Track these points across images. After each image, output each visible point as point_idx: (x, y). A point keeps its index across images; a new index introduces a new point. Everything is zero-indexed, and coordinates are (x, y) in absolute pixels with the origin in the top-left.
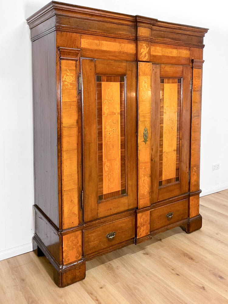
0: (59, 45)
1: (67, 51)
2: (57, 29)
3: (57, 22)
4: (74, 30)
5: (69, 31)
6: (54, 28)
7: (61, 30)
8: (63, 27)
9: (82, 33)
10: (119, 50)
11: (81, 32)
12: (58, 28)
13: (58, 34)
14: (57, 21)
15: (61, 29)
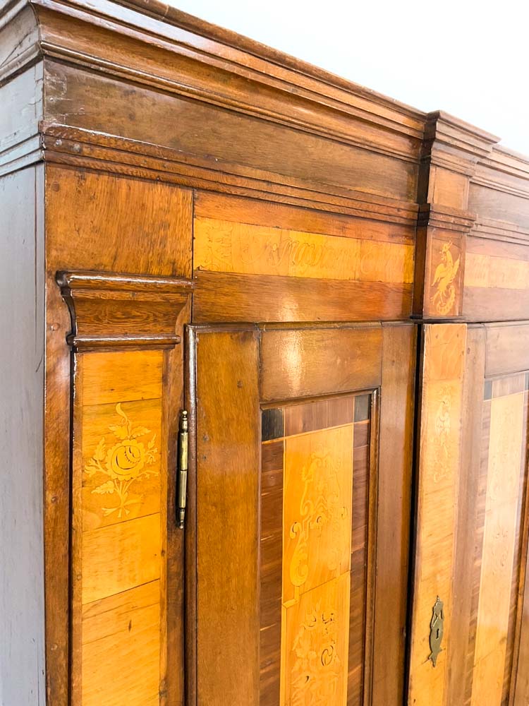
0: (66, 258)
1: (115, 295)
2: (51, 155)
3: (52, 109)
4: (156, 164)
5: (131, 170)
6: (35, 144)
7: (80, 161)
8: (94, 144)
9: (199, 189)
10: (358, 276)
11: (196, 183)
12: (59, 150)
13: (57, 188)
14: (52, 99)
15: (80, 154)
